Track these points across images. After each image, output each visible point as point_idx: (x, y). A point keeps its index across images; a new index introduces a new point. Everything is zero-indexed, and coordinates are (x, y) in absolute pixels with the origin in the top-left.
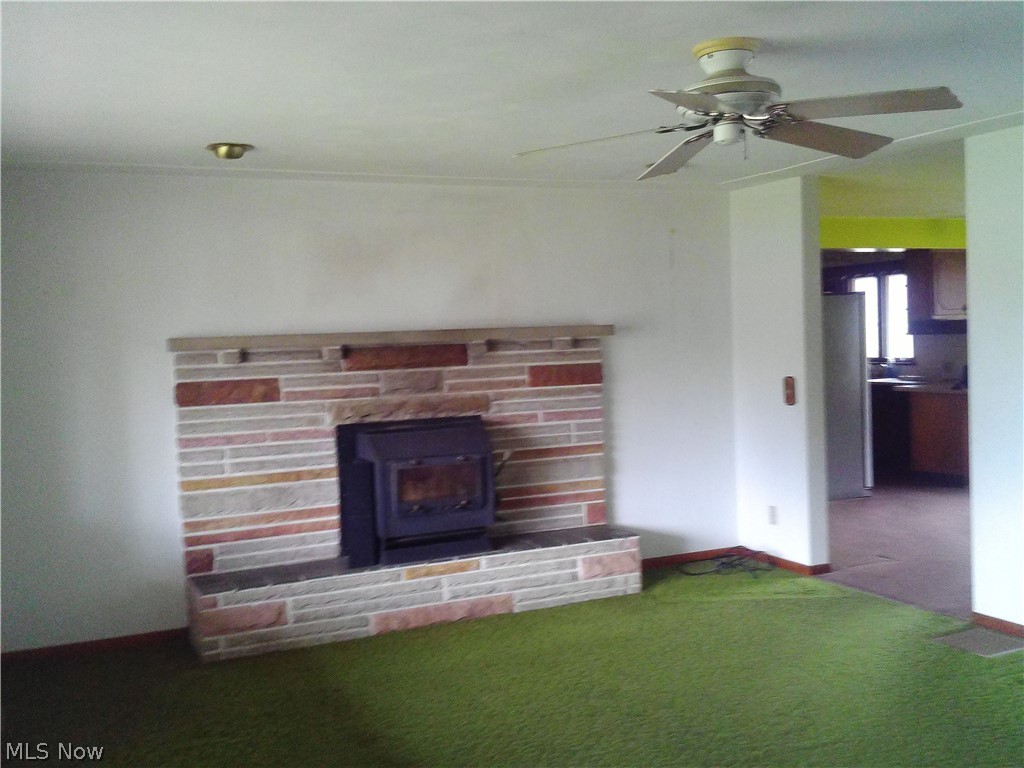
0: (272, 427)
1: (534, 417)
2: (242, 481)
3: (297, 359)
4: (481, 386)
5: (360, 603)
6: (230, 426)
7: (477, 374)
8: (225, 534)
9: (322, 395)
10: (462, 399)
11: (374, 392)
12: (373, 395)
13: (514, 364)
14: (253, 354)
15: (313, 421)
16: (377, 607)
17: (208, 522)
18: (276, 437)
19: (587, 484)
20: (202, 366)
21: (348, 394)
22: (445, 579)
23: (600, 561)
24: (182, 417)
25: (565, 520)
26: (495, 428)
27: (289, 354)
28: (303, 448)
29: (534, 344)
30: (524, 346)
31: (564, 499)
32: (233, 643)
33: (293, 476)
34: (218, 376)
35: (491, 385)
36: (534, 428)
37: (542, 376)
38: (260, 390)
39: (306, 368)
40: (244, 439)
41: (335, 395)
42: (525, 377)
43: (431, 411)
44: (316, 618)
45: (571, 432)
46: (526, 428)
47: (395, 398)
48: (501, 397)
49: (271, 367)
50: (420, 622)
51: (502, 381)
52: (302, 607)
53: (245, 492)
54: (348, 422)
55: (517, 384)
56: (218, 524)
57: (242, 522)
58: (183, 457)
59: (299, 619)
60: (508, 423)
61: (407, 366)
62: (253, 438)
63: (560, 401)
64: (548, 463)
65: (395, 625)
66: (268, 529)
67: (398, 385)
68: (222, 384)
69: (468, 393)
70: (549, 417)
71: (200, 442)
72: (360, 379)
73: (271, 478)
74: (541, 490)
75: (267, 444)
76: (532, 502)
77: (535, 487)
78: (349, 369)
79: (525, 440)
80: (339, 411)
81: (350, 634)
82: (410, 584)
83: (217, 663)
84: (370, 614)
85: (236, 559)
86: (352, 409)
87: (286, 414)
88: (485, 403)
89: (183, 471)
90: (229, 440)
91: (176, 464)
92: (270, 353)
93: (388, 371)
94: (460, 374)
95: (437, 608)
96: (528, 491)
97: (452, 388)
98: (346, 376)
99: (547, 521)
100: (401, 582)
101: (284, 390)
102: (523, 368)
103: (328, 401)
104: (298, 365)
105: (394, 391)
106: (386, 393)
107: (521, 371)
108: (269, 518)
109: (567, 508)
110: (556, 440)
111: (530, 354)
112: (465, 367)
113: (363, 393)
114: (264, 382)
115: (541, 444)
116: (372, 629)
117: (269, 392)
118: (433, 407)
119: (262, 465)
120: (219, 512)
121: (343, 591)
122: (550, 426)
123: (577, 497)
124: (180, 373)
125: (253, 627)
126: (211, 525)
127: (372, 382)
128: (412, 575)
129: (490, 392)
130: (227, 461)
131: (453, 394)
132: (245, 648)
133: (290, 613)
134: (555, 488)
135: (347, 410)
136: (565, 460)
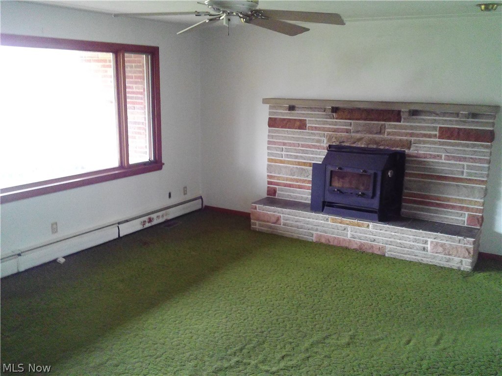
0: (302, 141)
1: (440, 157)
2: (289, 162)
3: (315, 111)
4: (406, 135)
5: (310, 226)
6: (285, 138)
7: (405, 128)
8: (281, 183)
9: (324, 129)
10: (394, 140)
11: (348, 131)
12: (347, 132)
13: (429, 124)
14: (298, 107)
15: (319, 141)
16: (317, 230)
17: (275, 177)
18: (303, 146)
19: (470, 202)
20: (277, 111)
21: (335, 131)
22: (349, 228)
23: (442, 245)
24: (269, 132)
25: (452, 219)
26: (413, 159)
27: (311, 109)
28: (313, 153)
29: (444, 114)
30: (437, 115)
31: (453, 207)
32: (260, 225)
33: (308, 165)
34: (283, 116)
35: (412, 135)
36: (438, 163)
37: (447, 134)
38: (298, 123)
39: (318, 116)
40: (290, 145)
41: (329, 130)
42: (437, 133)
43: (375, 144)
44: (291, 226)
45: (464, 169)
46: (432, 162)
47: (358, 135)
48: (420, 142)
49: (303, 114)
50: (335, 243)
51: (421, 133)
52: (287, 220)
53: (289, 167)
54: (334, 144)
55: (430, 136)
56: (278, 178)
57: (287, 179)
58: (268, 148)
59: (284, 224)
60: (419, 157)
61: (366, 119)
62: (294, 145)
63: (457, 150)
64: (444, 184)
65: (323, 241)
66: (296, 185)
67: (360, 129)
68: (284, 119)
69: (398, 138)
70: (448, 158)
71: (274, 143)
72: (342, 124)
73: (299, 164)
74: (438, 199)
75: (300, 148)
76: (432, 204)
77: (433, 196)
78: (337, 119)
79: (430, 169)
80: (330, 138)
81: (305, 238)
82: (332, 225)
83: (255, 231)
84: (314, 232)
85: (284, 194)
86: (336, 138)
87: (308, 136)
88: (409, 145)
89: (269, 154)
90: (284, 144)
91: (266, 151)
92: (303, 107)
93: (356, 121)
94: (395, 127)
95: (344, 240)
96: (428, 197)
97: (389, 134)
98: (336, 122)
99: (438, 217)
100: (328, 223)
101: (308, 125)
102: (437, 127)
103: (326, 133)
104: (315, 114)
105: (358, 132)
106: (353, 132)
107: (435, 129)
108: (297, 181)
109: (454, 213)
110: (452, 172)
111: (440, 120)
112: (400, 123)
113: (342, 131)
114: (300, 120)
115: (441, 173)
116: (314, 239)
117: (302, 125)
118: (377, 143)
119: (296, 157)
120: (279, 174)
121: (303, 218)
122: (449, 164)
123: (462, 208)
124: (270, 113)
125: (268, 222)
126: (276, 178)
127: (348, 126)
128: (334, 221)
129: (413, 139)
130: (284, 153)
131: (390, 137)
132: (264, 229)
133: (282, 221)
134: (448, 200)
135: (334, 138)
136: (457, 185)
